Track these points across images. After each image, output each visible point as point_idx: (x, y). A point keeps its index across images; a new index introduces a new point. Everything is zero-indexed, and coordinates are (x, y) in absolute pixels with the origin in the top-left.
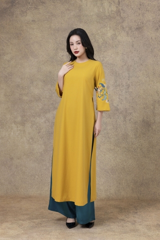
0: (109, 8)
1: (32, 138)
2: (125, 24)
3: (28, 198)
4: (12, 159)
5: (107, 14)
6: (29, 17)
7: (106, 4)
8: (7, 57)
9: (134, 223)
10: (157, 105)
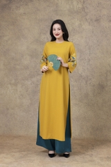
0: (77, 6)
1: (22, 95)
2: (88, 17)
3: (19, 137)
4: (8, 109)
5: (75, 10)
6: (21, 11)
7: (75, 3)
8: (6, 38)
9: (91, 155)
10: (109, 74)
